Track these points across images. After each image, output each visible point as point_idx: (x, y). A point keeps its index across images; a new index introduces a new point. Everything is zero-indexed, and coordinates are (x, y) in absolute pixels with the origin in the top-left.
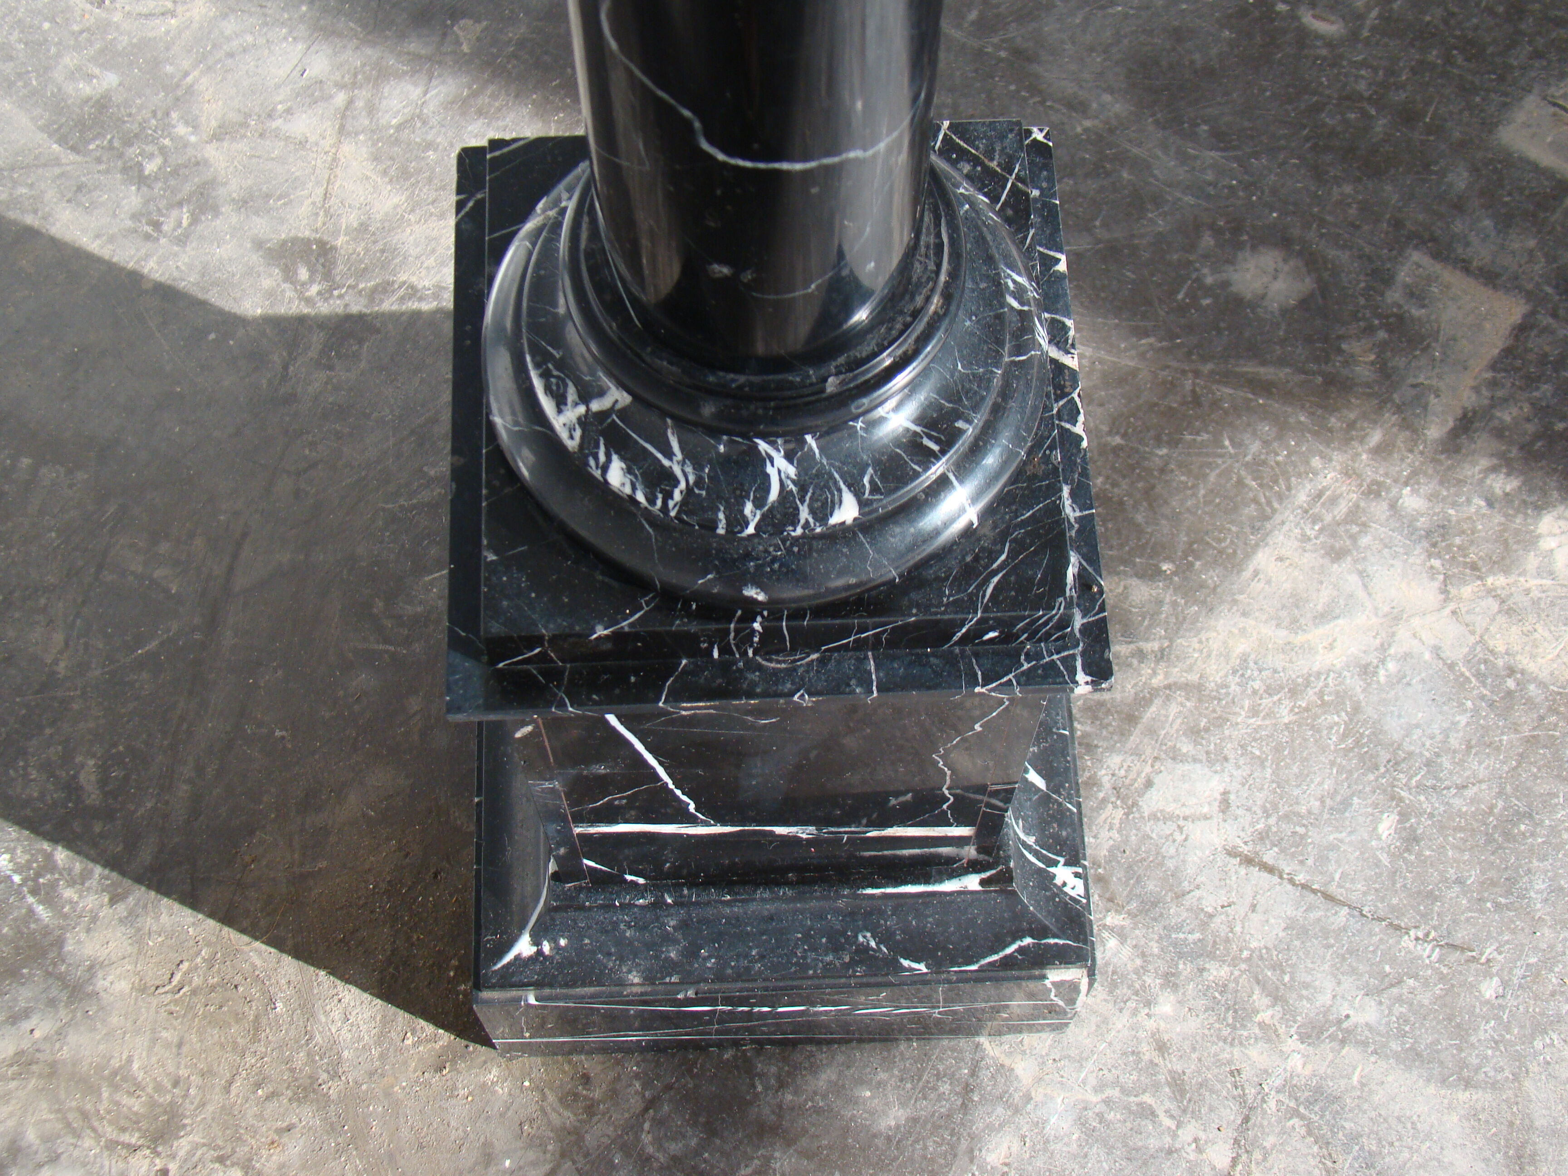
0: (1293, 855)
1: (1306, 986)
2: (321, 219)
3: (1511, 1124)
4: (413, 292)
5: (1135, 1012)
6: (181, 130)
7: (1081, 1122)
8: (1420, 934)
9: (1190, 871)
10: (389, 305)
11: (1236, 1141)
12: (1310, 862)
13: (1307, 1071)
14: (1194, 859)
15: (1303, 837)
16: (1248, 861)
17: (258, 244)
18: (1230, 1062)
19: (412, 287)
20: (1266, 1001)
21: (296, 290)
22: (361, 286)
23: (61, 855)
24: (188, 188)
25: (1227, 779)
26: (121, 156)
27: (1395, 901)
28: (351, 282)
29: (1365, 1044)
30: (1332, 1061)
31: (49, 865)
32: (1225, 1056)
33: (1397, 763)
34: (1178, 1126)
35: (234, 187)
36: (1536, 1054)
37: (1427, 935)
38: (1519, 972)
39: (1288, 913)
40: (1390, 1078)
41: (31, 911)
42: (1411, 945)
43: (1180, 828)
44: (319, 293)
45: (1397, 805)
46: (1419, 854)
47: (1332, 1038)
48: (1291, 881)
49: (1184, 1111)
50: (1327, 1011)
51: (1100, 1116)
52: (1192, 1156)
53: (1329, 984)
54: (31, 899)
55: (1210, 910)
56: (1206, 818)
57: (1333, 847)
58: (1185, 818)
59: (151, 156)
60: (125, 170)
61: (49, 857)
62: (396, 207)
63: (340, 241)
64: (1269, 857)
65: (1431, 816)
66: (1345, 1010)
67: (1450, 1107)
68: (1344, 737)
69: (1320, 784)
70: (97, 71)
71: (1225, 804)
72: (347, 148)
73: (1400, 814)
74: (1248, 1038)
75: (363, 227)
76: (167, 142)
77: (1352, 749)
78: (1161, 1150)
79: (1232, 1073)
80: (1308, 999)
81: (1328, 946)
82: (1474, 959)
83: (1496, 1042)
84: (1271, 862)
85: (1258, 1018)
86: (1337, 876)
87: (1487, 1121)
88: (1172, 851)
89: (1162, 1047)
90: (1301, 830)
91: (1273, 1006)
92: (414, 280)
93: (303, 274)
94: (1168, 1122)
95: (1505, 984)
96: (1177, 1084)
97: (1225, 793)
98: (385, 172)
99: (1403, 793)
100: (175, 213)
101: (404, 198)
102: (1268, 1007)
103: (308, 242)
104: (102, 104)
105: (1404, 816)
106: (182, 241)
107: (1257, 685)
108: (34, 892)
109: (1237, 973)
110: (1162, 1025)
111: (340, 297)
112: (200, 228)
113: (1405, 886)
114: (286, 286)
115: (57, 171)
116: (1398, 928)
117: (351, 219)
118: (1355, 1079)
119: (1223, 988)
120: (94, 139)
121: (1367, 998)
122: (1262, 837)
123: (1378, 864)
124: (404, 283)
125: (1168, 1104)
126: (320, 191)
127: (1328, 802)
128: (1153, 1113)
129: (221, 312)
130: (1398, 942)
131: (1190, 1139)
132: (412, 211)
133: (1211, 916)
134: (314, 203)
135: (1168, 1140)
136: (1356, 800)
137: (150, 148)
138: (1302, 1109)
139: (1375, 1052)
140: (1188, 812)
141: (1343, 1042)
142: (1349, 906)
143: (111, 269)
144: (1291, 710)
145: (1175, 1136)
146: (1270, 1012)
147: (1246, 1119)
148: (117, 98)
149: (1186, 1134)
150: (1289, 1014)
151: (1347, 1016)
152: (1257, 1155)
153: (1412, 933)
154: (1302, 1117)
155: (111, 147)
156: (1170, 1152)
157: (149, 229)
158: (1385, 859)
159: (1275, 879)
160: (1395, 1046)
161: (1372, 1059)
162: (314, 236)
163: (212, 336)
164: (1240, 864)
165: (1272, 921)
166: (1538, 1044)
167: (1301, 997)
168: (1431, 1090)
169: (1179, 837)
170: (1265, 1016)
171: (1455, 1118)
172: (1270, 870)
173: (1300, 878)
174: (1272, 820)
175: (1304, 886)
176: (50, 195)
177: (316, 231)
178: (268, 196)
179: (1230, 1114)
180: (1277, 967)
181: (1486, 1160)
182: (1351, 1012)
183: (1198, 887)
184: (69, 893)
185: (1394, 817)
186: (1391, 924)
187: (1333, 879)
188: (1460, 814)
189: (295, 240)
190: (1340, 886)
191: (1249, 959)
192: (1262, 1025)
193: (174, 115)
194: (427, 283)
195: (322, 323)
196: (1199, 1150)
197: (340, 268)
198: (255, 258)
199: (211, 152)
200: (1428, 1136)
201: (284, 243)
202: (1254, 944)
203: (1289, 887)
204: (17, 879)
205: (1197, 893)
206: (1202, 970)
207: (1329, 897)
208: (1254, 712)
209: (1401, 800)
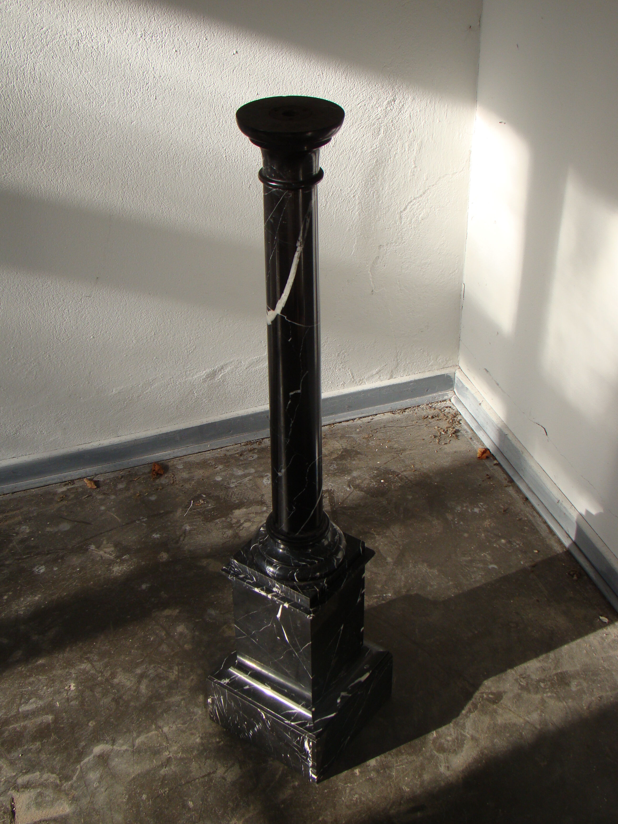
0: (202, 783)
1: (178, 765)
2: (504, 706)
3: (120, 780)
4: (470, 711)
5: (202, 734)
6: (549, 694)
7: (193, 712)
8: (166, 793)
9: (217, 762)
10: (469, 706)
11: (165, 733)
12: (198, 785)
13: (164, 754)
14: (219, 765)
15: (204, 787)
16: (209, 774)
17: (505, 692)
18: (178, 742)
19: (472, 712)
20: (182, 757)
21: (487, 692)
22: (479, 704)
23: (383, 602)
24: (531, 688)
25: (228, 783)
26: (549, 681)
27: (176, 793)
28: (482, 703)
29: (158, 767)
30: (161, 759)
31: (383, 600)
32: (180, 743)
33: (200, 816)
34: (177, 727)
35: (525, 695)
36: (126, 794)
37: (165, 794)
38: (142, 804)
39: (193, 773)
40: (148, 766)
41: (376, 594)
42: (166, 790)
43: (227, 767)
44: (483, 696)
45: (192, 809)
46: (180, 805)
47: (165, 762)
48: (198, 778)
49: (178, 729)
50: (170, 765)
51: (191, 716)
52: (170, 725)
53: (174, 769)
54: (379, 595)
55: (207, 760)
56: (225, 773)
57: (197, 791)
58: (228, 770)
59: (545, 686)
60: (544, 680)
61: (385, 600)
62: (497, 721)
63: (495, 706)
64: (206, 778)
65: (184, 814)
66: (167, 769)
67: (133, 772)
68: (215, 811)
69: (211, 799)
70: (578, 687)
71: (224, 778)
72: (522, 720)
73: (191, 808)
74: (179, 749)
75: (496, 712)
76: (548, 690)
77: (212, 809)
78: (176, 721)
79: (176, 741)
80: (175, 764)
81: (180, 775)
82: (152, 798)
83: (135, 789)
84: (205, 777)
85: (181, 753)
86: (191, 787)
87: (125, 776)
88: (224, 762)
89: (192, 734)
90: (205, 788)
91: (180, 757)
92: (474, 714)
93: (491, 696)
94: (179, 725)
95: (142, 800)
96: (184, 732)
97: (226, 780)
98: (509, 724)
99: (194, 812)
100: (525, 683)
101: (499, 723)
102: (181, 756)
103: (499, 701)
104: (568, 684)
105: (189, 809)
106: (516, 680)
107: (241, 803)
108: (380, 596)
109: (192, 756)
110: (196, 737)
111: (479, 699)
112: (518, 685)
113: (177, 798)
114: (490, 691)
115: (552, 668)
116: (171, 790)
117: (500, 711)
118: (154, 760)
119: (192, 752)
120: (557, 679)
121: (165, 774)
122: (211, 780)
123: (185, 797)
124: (474, 712)
125: (182, 727)
126: (512, 710)
127: (205, 797)
128: (182, 724)
129: (491, 677)
130: (169, 788)
131: (173, 727)
132: (494, 723)
133: (206, 760)
134: (509, 707)
135: (176, 723)
136: (201, 803)
137: (547, 687)
138: (159, 748)
139: (155, 767)
140: (229, 771)
141: (162, 764)
142: (183, 785)
143: (517, 665)
144: (230, 805)
145: (176, 725)
146: (180, 756)
147: (167, 738)
148: (567, 688)
149: (174, 727)
150: (176, 758)
151: (166, 768)
152: (160, 735)
153: (168, 791)
154: (158, 747)
155: (552, 680)
156: (174, 722)
157: (524, 676)
158: (186, 798)
159: (201, 776)
160: (152, 772)
161: (154, 766)
162: (500, 703)
163: (485, 673)
164: (210, 772)
165: (194, 769)
166: (127, 796)
167: (177, 763)
168: (140, 771)
169: (225, 765)
170: (180, 755)
171: (131, 771)
172: (203, 777)
173: (197, 780)
174: (212, 784)
175: (195, 780)
176: (546, 665)
177: (501, 704)
178: (518, 700)
179: (170, 736)
180: (186, 763)
181: (120, 770)
182: (166, 769)
183: (213, 761)
184: (375, 600)
185: (191, 807)
186: (173, 789)
187: (191, 786)
188: (179, 820)
189: (502, 699)
190: (189, 786)
191: (192, 759)
192: (179, 752)
193: (555, 695)
194: (471, 715)
195: (474, 692)
196: (170, 727)
197: (487, 703)
198: (501, 689)
199: (538, 696)
200: (133, 765)
201: (502, 697)
202: (194, 763)
203: (197, 777)
204: (385, 595)
205: (213, 760)
206: (198, 750)
207: (188, 782)
208: (236, 798)
209: (193, 811)
